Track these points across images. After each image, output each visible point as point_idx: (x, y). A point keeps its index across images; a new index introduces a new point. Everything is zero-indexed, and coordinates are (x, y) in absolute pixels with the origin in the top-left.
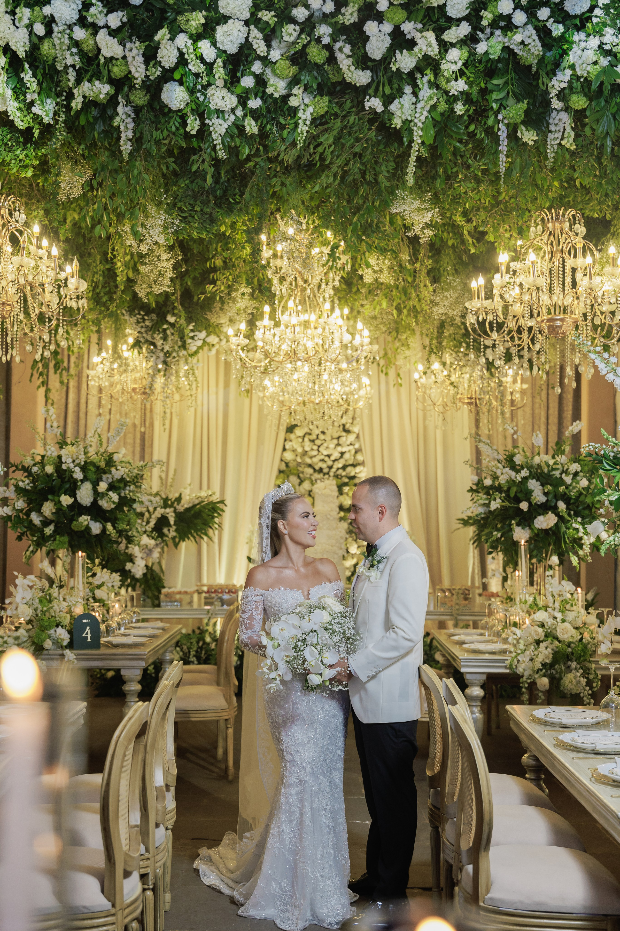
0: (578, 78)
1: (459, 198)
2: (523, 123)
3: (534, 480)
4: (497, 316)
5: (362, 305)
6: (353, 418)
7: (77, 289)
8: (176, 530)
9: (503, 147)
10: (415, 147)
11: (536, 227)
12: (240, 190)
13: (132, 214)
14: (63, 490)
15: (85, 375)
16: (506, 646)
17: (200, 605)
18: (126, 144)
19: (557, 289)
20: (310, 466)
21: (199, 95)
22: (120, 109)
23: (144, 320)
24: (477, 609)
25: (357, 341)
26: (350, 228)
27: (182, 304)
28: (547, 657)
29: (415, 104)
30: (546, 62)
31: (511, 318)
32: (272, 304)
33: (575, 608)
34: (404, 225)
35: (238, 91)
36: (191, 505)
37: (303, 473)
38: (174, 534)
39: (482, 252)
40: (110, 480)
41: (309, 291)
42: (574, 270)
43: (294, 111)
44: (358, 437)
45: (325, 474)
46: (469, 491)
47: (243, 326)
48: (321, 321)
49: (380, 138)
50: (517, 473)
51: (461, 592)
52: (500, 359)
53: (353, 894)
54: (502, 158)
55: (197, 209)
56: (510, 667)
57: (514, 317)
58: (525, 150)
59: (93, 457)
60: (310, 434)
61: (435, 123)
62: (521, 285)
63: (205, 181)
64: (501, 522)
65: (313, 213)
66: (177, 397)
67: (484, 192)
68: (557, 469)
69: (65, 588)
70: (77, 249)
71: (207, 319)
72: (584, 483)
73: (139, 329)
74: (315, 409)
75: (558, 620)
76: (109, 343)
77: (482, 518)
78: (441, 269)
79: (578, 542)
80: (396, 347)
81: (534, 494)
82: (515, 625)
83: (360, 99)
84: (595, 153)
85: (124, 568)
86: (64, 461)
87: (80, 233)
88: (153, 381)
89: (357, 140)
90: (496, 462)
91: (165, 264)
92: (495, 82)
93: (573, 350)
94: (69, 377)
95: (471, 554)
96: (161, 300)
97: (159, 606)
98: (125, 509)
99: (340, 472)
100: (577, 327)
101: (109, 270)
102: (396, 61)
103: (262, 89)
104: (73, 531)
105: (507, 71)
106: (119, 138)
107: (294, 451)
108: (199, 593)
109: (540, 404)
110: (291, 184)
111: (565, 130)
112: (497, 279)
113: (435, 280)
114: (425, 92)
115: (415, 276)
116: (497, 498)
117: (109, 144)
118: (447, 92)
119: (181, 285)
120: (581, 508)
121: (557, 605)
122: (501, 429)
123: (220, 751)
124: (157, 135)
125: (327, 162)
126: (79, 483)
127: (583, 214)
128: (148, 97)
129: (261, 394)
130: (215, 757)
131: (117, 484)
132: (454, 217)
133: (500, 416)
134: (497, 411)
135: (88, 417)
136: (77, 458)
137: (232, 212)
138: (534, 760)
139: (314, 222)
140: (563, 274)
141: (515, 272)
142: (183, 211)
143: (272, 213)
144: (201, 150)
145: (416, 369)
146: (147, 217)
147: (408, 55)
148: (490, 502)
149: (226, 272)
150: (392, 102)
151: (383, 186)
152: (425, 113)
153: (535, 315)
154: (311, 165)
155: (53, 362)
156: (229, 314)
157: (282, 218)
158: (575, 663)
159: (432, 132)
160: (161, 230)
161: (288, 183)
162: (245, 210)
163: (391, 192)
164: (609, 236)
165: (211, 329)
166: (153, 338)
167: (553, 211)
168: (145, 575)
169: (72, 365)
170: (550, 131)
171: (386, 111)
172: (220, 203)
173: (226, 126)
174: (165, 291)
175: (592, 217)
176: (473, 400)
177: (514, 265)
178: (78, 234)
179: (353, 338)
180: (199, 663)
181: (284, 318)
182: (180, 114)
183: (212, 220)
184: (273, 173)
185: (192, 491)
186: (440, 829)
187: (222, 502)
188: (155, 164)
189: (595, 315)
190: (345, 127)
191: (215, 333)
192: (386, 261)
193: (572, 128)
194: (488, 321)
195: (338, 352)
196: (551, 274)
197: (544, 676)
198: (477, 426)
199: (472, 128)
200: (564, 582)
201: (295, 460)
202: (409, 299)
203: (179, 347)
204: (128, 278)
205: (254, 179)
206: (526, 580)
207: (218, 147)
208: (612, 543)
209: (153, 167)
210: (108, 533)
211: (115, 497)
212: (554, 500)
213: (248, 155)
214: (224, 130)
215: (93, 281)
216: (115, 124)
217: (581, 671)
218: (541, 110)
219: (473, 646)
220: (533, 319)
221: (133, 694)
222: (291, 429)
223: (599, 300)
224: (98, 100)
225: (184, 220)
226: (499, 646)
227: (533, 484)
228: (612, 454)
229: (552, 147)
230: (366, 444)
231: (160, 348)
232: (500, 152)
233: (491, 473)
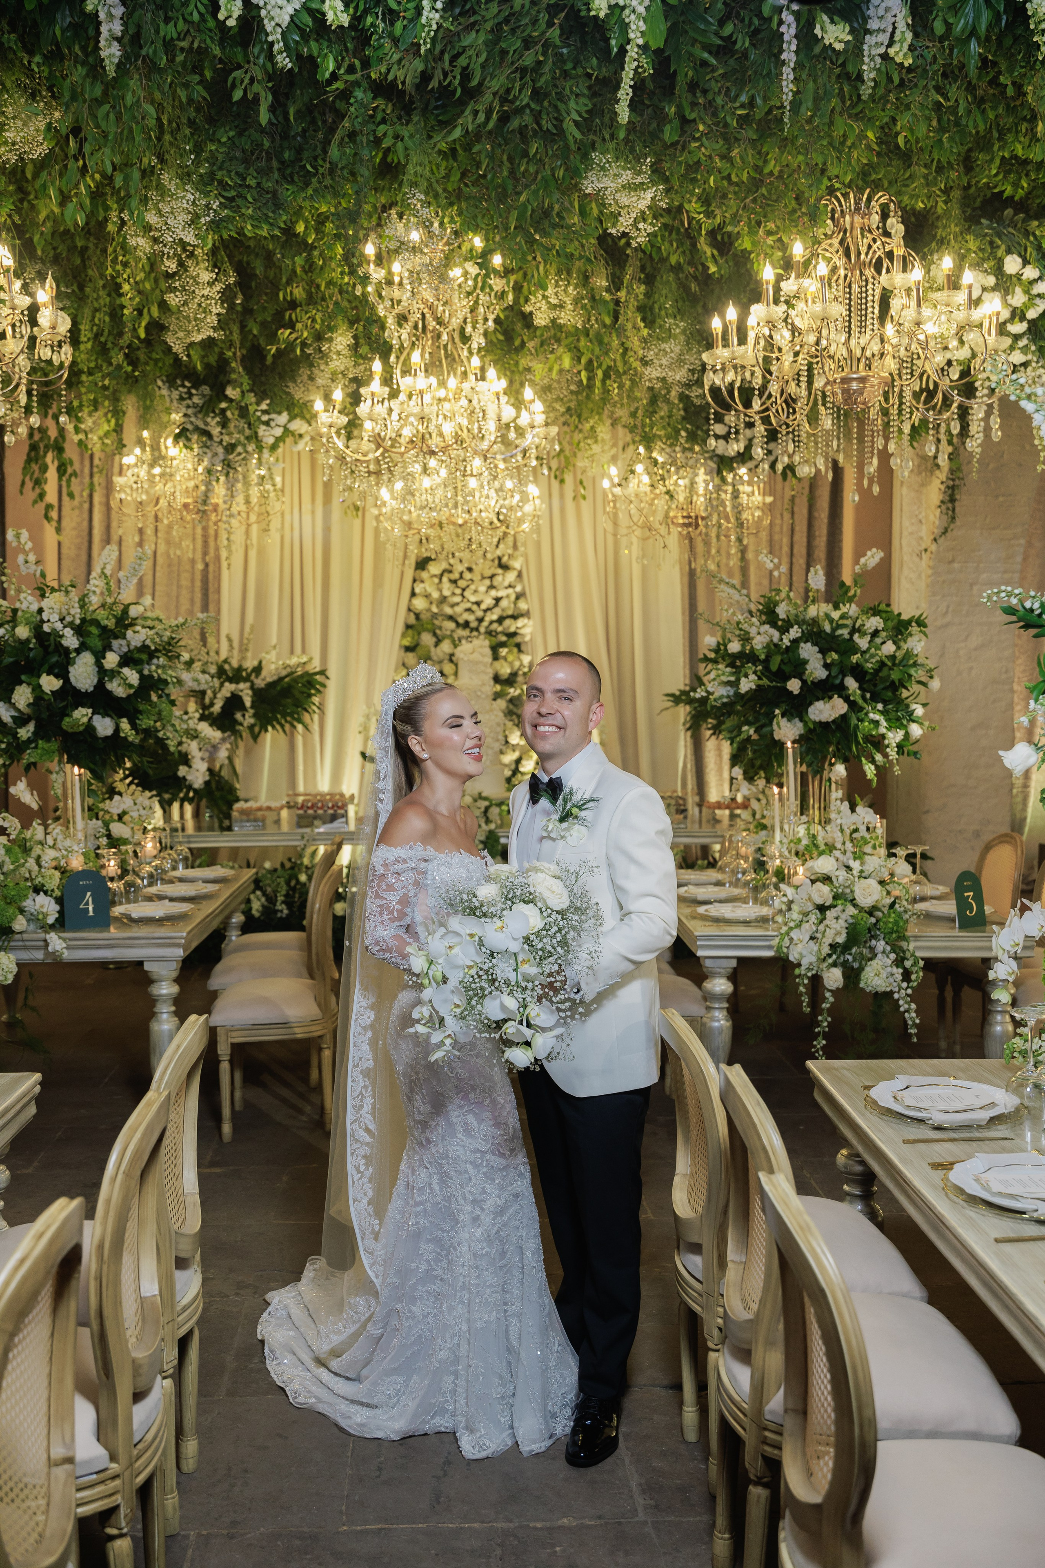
1: (696, 172)
2: (825, 7)
3: (809, 644)
5: (529, 369)
6: (515, 547)
7: (54, 328)
8: (255, 715)
9: (789, 55)
10: (632, 52)
13: (127, 179)
14: (46, 667)
16: (767, 913)
17: (290, 826)
18: (110, 46)
19: (855, 330)
20: (451, 618)
23: (191, 396)
25: (525, 419)
26: (513, 219)
27: (245, 366)
28: (838, 933)
32: (385, 358)
36: (275, 678)
37: (440, 628)
38: (252, 721)
39: (727, 272)
40: (125, 649)
41: (445, 338)
44: (520, 575)
45: (472, 630)
47: (339, 396)
48: (466, 386)
49: (565, 51)
50: (782, 633)
54: (788, 73)
55: (253, 183)
56: (778, 950)
58: (824, 62)
59: (96, 612)
60: (450, 572)
61: (667, 11)
64: (754, 711)
65: (451, 204)
67: (738, 160)
68: (844, 626)
70: (75, 277)
71: (288, 394)
72: (889, 648)
73: (184, 410)
74: (458, 536)
75: (855, 872)
76: (144, 434)
77: (724, 704)
78: (656, 306)
79: (878, 743)
80: (576, 440)
81: (809, 667)
85: (175, 774)
86: (46, 618)
89: (528, 43)
90: (749, 616)
91: (207, 291)
95: (682, 743)
96: (212, 359)
97: (229, 829)
98: (152, 695)
99: (495, 626)
104: (65, 732)
106: (97, 33)
107: (427, 596)
108: (291, 807)
110: (411, 136)
111: (895, 28)
112: (758, 312)
113: (650, 322)
115: (617, 313)
116: (750, 672)
117: (82, 49)
119: (240, 329)
120: (881, 688)
121: (849, 846)
124: (169, 30)
125: (474, 83)
126: (73, 655)
127: (899, 203)
129: (376, 512)
131: (137, 656)
132: (686, 205)
136: (68, 614)
138: (857, 1161)
139: (452, 221)
140: (866, 304)
142: (223, 185)
143: (383, 208)
144: (246, 58)
145: (604, 474)
146: (162, 195)
148: (738, 680)
149: (311, 308)
151: (571, 141)
154: (445, 92)
155: (56, 463)
156: (322, 382)
158: (882, 943)
159: (663, 27)
161: (406, 134)
163: (585, 151)
164: (934, 244)
165: (296, 411)
166: (206, 424)
167: (851, 196)
168: (207, 783)
170: (868, 32)
172: (291, 175)
173: (291, 11)
174: (209, 337)
175: (913, 209)
176: (692, 520)
177: (787, 286)
178: (71, 247)
179: (518, 417)
181: (405, 383)
183: (278, 204)
184: (379, 112)
185: (278, 657)
187: (323, 673)
188: (166, 86)
190: (507, 21)
191: (303, 417)
192: (570, 289)
193: (908, 24)
194: (738, 384)
195: (493, 438)
197: (834, 965)
199: (728, 29)
200: (859, 809)
201: (429, 610)
202: (607, 351)
203: (247, 438)
205: (347, 124)
206: (793, 803)
207: (276, 47)
209: (162, 92)
210: (123, 734)
211: (132, 676)
212: (840, 676)
213: (334, 73)
214: (287, 19)
215: (92, 323)
216: (90, 9)
217: (893, 956)
219: (713, 910)
221: (165, 1001)
222: (422, 564)
225: (229, 202)
226: (754, 910)
227: (808, 651)
229: (872, 60)
230: (531, 585)
231: (217, 439)
232: (783, 63)
233: (737, 632)
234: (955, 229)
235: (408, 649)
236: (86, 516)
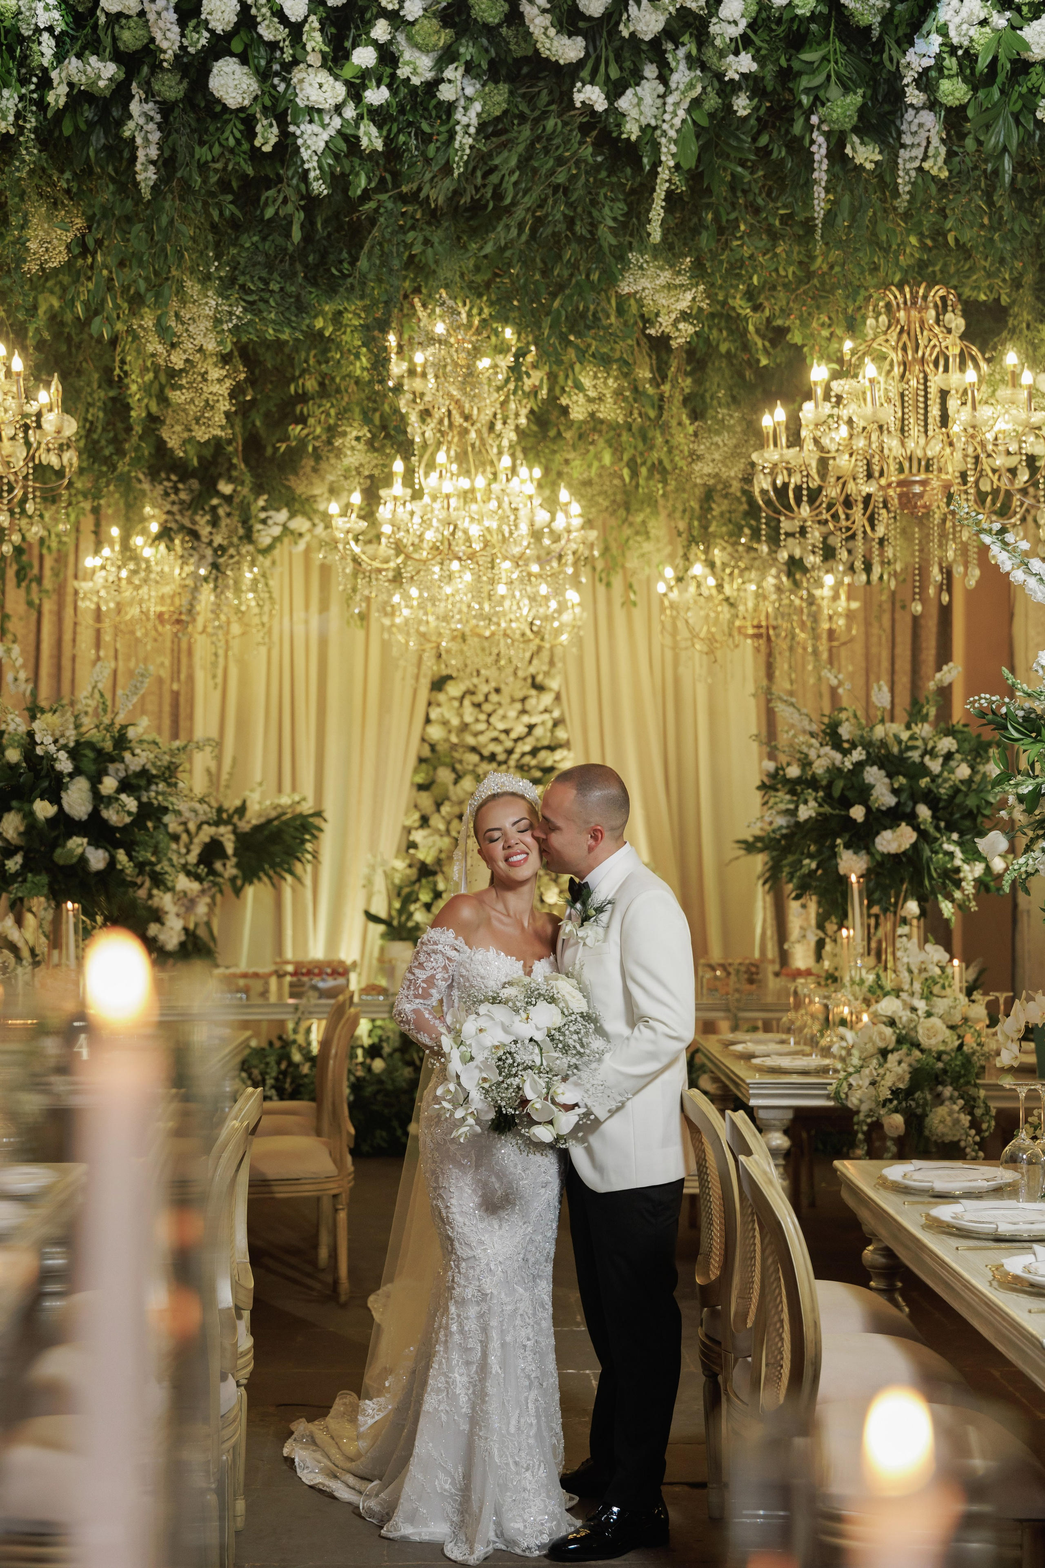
0: (953, 50)
1: (741, 268)
2: (855, 130)
3: (875, 768)
4: (808, 476)
5: (567, 462)
6: (552, 663)
7: (59, 432)
8: (238, 866)
9: (821, 174)
10: (664, 174)
11: (877, 319)
12: (349, 253)
13: (158, 296)
14: (38, 792)
15: (70, 590)
16: (827, 1061)
17: (280, 996)
18: (145, 170)
19: (915, 430)
20: (474, 749)
21: (276, 81)
22: (135, 107)
23: (177, 491)
24: (770, 999)
25: (560, 523)
26: (547, 322)
27: (246, 461)
28: (900, 1079)
29: (663, 96)
30: (896, 21)
31: (832, 480)
32: (406, 459)
33: (948, 991)
34: (642, 316)
35: (348, 72)
36: (262, 820)
37: (461, 762)
38: (234, 871)
39: (779, 365)
40: (122, 774)
41: (473, 435)
42: (944, 394)
43: (449, 108)
44: (558, 698)
45: (500, 764)
46: (759, 788)
47: (356, 498)
48: (495, 487)
49: (599, 159)
50: (845, 755)
51: (743, 969)
52: (814, 552)
53: (568, 1495)
54: (819, 192)
55: (274, 286)
56: (836, 1097)
57: (839, 478)
58: (858, 178)
59: (91, 733)
60: (473, 693)
61: (699, 131)
62: (850, 422)
63: (288, 235)
64: (816, 842)
65: (480, 296)
66: (236, 629)
67: (784, 255)
68: (915, 748)
69: (43, 966)
71: (288, 488)
72: (964, 771)
73: (168, 507)
74: (483, 649)
75: (920, 1012)
76: (115, 532)
77: (784, 836)
78: (708, 395)
79: (952, 877)
80: (624, 537)
81: (875, 793)
82: (843, 1022)
83: (564, 88)
84: (983, 185)
86: (38, 740)
87: (61, 333)
88: (194, 598)
89: (560, 161)
90: (808, 737)
91: (216, 388)
92: (806, 56)
93: (943, 535)
94: (43, 595)
95: (759, 904)
96: (208, 453)
98: (150, 824)
99: (527, 759)
100: (950, 497)
101: (114, 399)
102: (628, 19)
103: (389, 70)
104: (56, 865)
105: (826, 38)
106: (134, 159)
107: (445, 723)
108: (280, 975)
109: (880, 638)
110: (441, 243)
111: (929, 143)
112: (808, 411)
113: (696, 415)
114: (681, 76)
115: (661, 408)
116: (810, 799)
117: (116, 171)
118: (719, 76)
119: (244, 426)
120: (957, 816)
121: (917, 986)
122: (812, 681)
123: (323, 1253)
124: (202, 153)
125: (508, 201)
126: (66, 780)
127: (959, 296)
128: (185, 84)
129: (387, 622)
130: (314, 1262)
131: (134, 781)
132: (730, 301)
133: (810, 658)
134: (805, 649)
135: (78, 666)
136: (62, 736)
137: (336, 292)
138: (884, 1256)
139: (481, 311)
140: (925, 402)
141: (839, 398)
142: (249, 292)
143: (406, 296)
144: (280, 179)
145: (661, 576)
146: (184, 302)
147: (651, 10)
148: (797, 807)
149: (324, 402)
150: (622, 93)
151: (605, 245)
152: (681, 113)
153: (877, 474)
154: (477, 207)
155: (15, 567)
156: (330, 478)
157: (424, 306)
158: (950, 1088)
159: (694, 148)
160: (209, 324)
161: (436, 240)
162: (359, 290)
163: (620, 253)
164: (1005, 334)
165: (297, 506)
166: (194, 522)
167: (907, 289)
168: (182, 944)
169: (47, 572)
170: (903, 146)
171: (612, 110)
172: (315, 277)
173: (326, 138)
174: (215, 437)
175: (976, 301)
176: (763, 631)
177: (837, 386)
178: (57, 336)
179: (553, 519)
180: (282, 1099)
181: (431, 482)
182: (242, 115)
183: (301, 308)
184: (410, 222)
185: (264, 795)
186: (720, 1379)
187: (318, 814)
188: (199, 205)
189: (981, 476)
190: (539, 138)
191: (305, 514)
192: (610, 381)
193: (942, 140)
194: (792, 486)
195: (525, 543)
196: (903, 401)
197: (896, 1111)
198: (770, 675)
199: (764, 140)
200: (929, 947)
201: (447, 740)
202: (651, 448)
203: (240, 538)
204: (149, 414)
205: (375, 232)
206: (860, 945)
207: (312, 175)
208: (1023, 869)
209: (195, 212)
210: (119, 867)
211: (131, 804)
212: (910, 804)
213: (365, 190)
214: (323, 145)
215: (86, 420)
216: (127, 134)
217: (961, 1102)
218: (887, 108)
219: (769, 1062)
220: (873, 482)
222: (439, 684)
223: (990, 447)
224: (94, 90)
225: (250, 307)
226: (815, 1061)
227: (874, 775)
228: (1021, 713)
229: (907, 173)
230: (572, 710)
231: (205, 540)
232: (815, 182)
233: (798, 756)
234: (1026, 316)
235: (422, 787)
236: (33, 627)
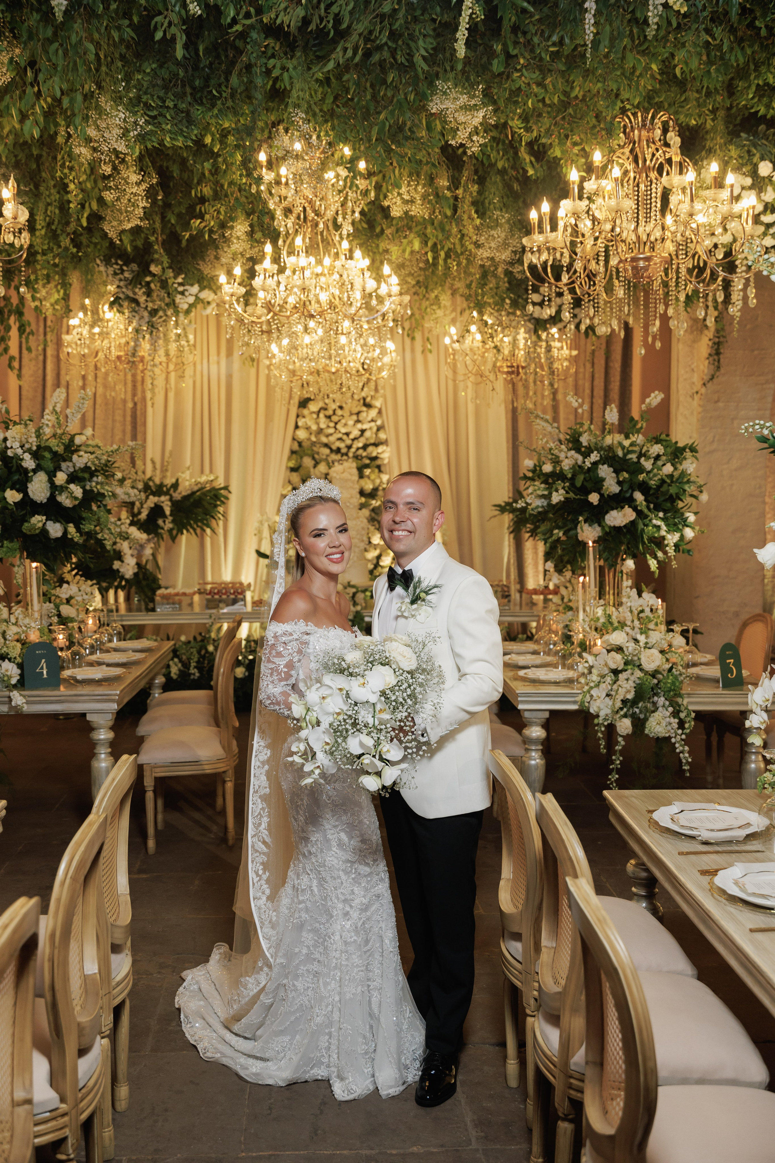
1: (518, 96)
3: (606, 466)
5: (387, 250)
6: (376, 390)
7: (15, 218)
8: (173, 521)
9: (591, 4)
10: (468, 3)
12: (226, 78)
14: (10, 483)
15: (64, 341)
16: (572, 675)
17: (201, 608)
20: (326, 445)
23: (122, 271)
25: (384, 289)
26: (375, 131)
27: (165, 248)
28: (628, 691)
32: (274, 242)
36: (189, 492)
37: (318, 453)
38: (171, 526)
39: (542, 174)
40: (71, 470)
41: (321, 226)
44: (380, 412)
45: (343, 455)
46: (522, 478)
47: (238, 271)
48: (338, 264)
50: (585, 457)
54: (589, 18)
55: (171, 104)
56: (580, 704)
58: (617, 13)
59: (49, 441)
60: (326, 409)
64: (563, 518)
67: (551, 86)
68: (633, 452)
70: (31, 179)
71: (199, 270)
72: (668, 469)
73: (118, 283)
74: (331, 381)
75: (641, 644)
76: (87, 302)
77: (539, 513)
78: (487, 201)
79: (660, 543)
80: (424, 307)
81: (606, 484)
82: (584, 647)
85: (111, 567)
86: (9, 445)
90: (557, 444)
91: (135, 190)
95: (506, 543)
97: (153, 610)
98: (93, 506)
99: (360, 452)
104: (24, 534)
107: (308, 428)
108: (201, 593)
110: (295, 68)
112: (566, 206)
113: (480, 213)
115: (456, 207)
116: (560, 487)
119: (160, 219)
120: (662, 499)
121: (637, 623)
125: (344, 26)
126: (31, 474)
127: (677, 121)
129: (268, 363)
131: (80, 475)
132: (510, 122)
136: (27, 442)
138: (642, 869)
139: (327, 134)
142: (147, 106)
145: (448, 333)
146: (100, 115)
148: (550, 494)
149: (216, 203)
151: (420, 71)
154: (321, 33)
156: (224, 260)
158: (663, 699)
160: (120, 132)
161: (291, 66)
163: (430, 80)
165: (205, 283)
166: (135, 293)
167: (639, 115)
168: (136, 575)
172: (201, 98)
175: (688, 125)
176: (514, 369)
177: (588, 185)
178: (30, 157)
179: (378, 288)
181: (290, 261)
183: (191, 121)
185: (192, 476)
187: (226, 488)
188: (102, 28)
191: (211, 289)
192: (419, 188)
194: (550, 262)
195: (359, 304)
197: (625, 716)
200: (644, 594)
201: (309, 439)
202: (448, 237)
203: (167, 304)
204: (92, 212)
205: (244, 59)
206: (593, 590)
209: (99, 33)
210: (70, 536)
211: (77, 491)
212: (630, 491)
213: (234, 18)
217: (671, 709)
219: (530, 673)
221: (103, 744)
222: (304, 403)
225: (152, 120)
227: (605, 471)
229: (656, 8)
230: (389, 419)
231: (143, 306)
232: (586, 10)
233: (550, 457)
234: (720, 140)
235: (293, 470)
236: (41, 365)
